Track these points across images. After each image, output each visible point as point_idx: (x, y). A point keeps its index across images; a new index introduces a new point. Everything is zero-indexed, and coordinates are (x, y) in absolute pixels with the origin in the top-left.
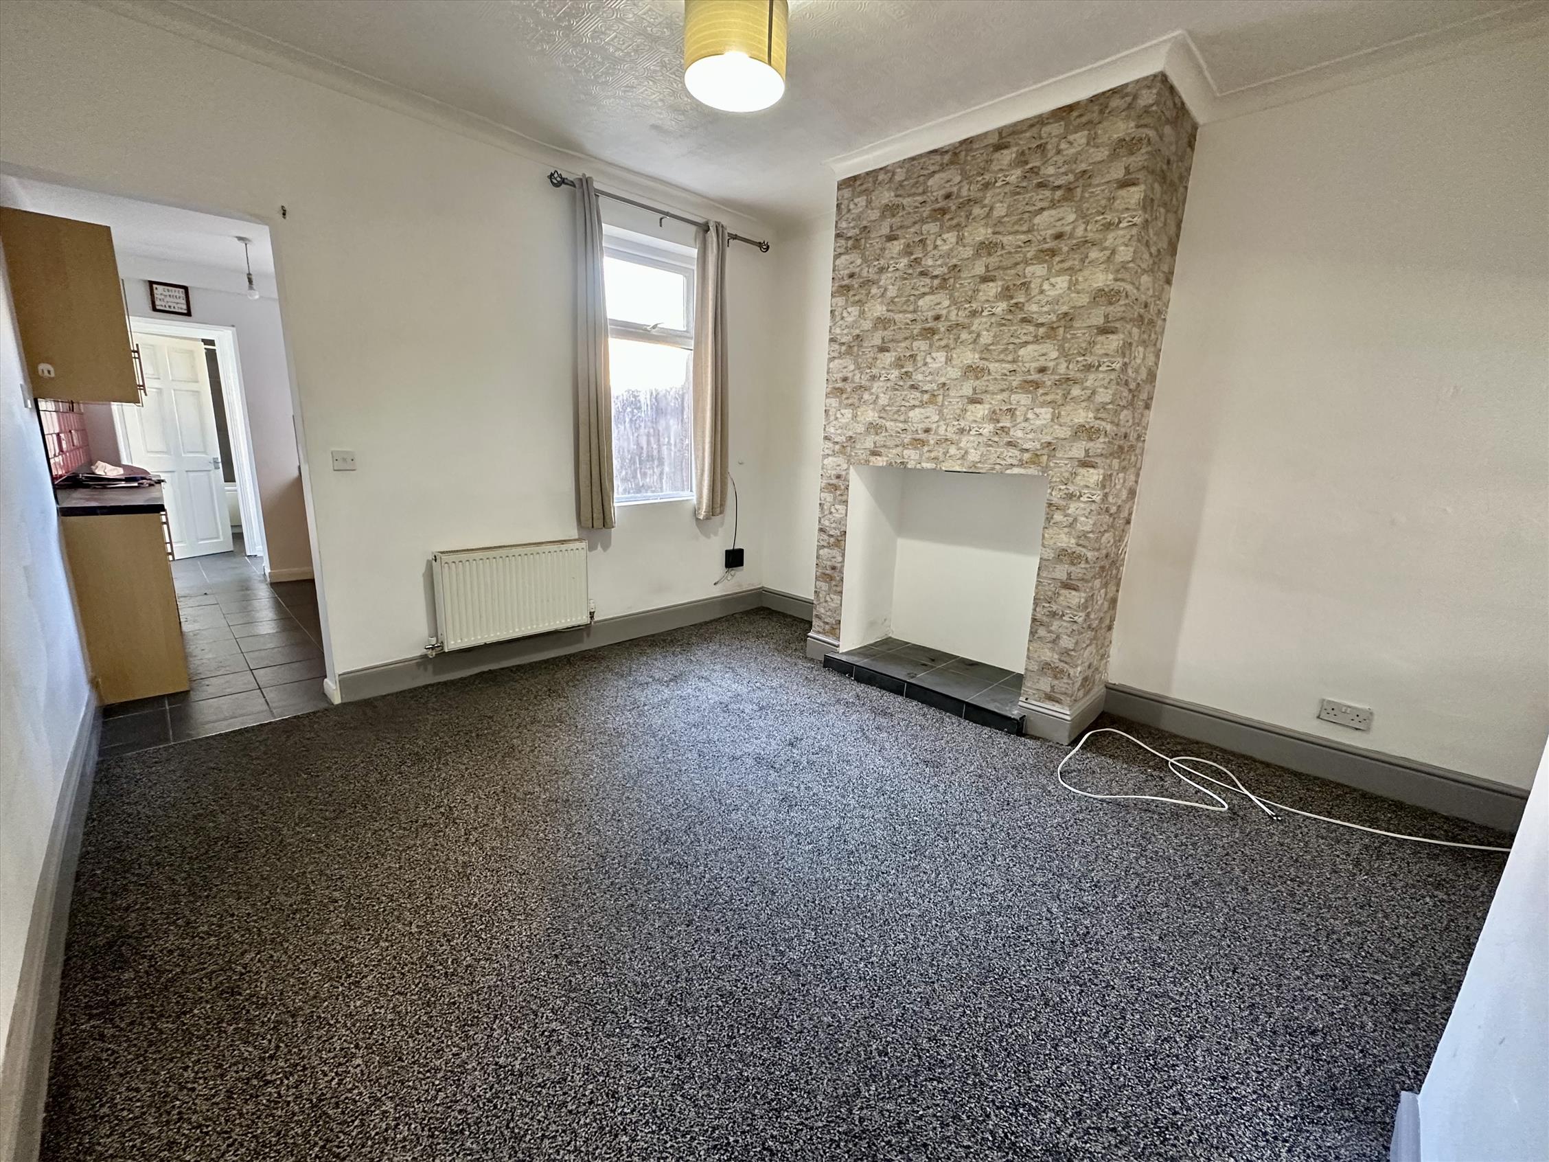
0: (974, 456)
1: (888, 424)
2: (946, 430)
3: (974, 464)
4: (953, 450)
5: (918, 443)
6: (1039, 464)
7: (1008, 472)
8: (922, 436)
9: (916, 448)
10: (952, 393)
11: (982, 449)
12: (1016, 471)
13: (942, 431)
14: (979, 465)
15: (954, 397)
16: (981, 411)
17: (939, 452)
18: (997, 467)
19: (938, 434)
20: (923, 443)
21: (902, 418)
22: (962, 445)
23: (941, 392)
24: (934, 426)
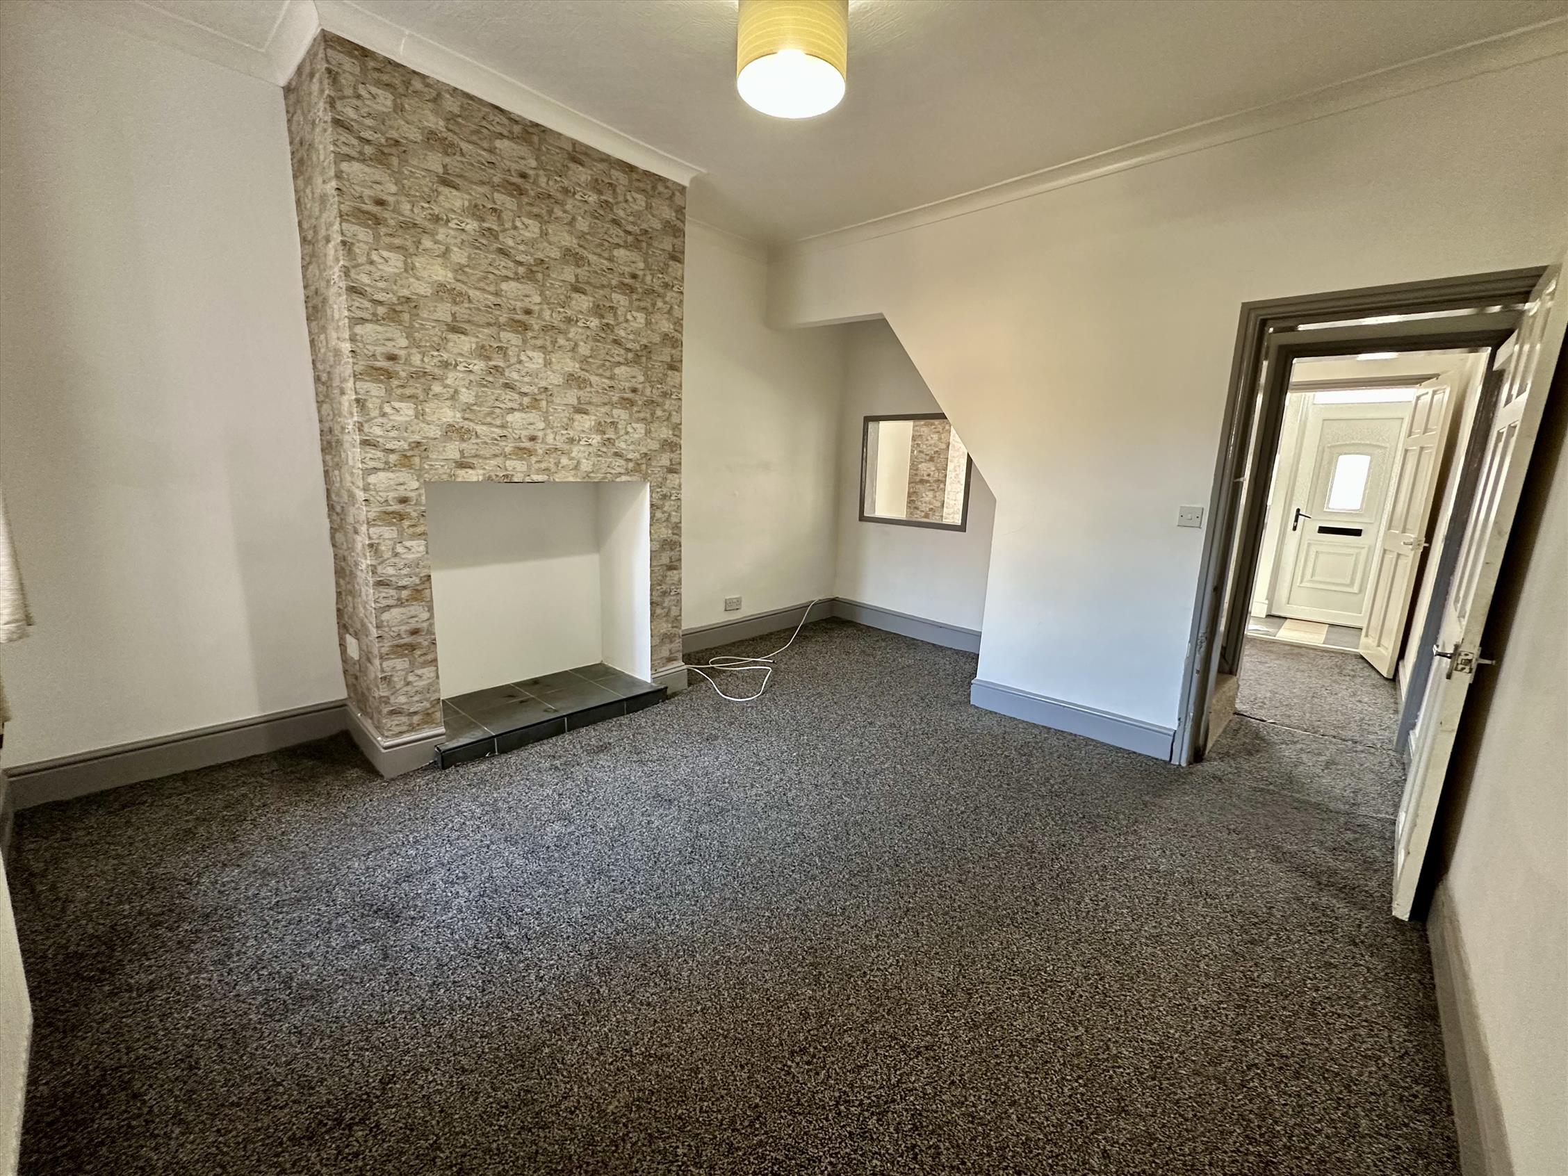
0: (586, 466)
1: (479, 429)
2: (555, 439)
3: (588, 474)
4: (564, 461)
5: (523, 453)
6: (640, 471)
7: (618, 480)
8: (528, 444)
9: (522, 459)
10: (557, 400)
11: (594, 459)
12: (624, 478)
13: (550, 439)
14: (592, 475)
15: (559, 405)
16: (587, 422)
17: (550, 462)
18: (609, 476)
19: (546, 443)
20: (530, 453)
21: (498, 422)
22: (573, 455)
23: (543, 396)
24: (540, 434)
